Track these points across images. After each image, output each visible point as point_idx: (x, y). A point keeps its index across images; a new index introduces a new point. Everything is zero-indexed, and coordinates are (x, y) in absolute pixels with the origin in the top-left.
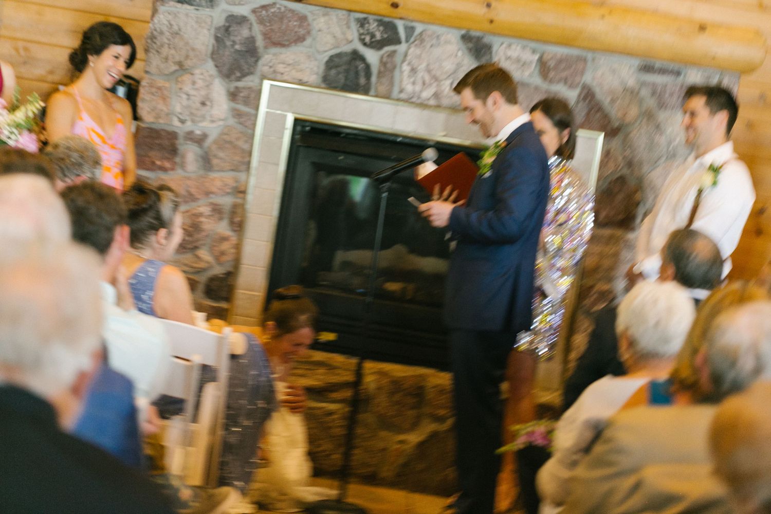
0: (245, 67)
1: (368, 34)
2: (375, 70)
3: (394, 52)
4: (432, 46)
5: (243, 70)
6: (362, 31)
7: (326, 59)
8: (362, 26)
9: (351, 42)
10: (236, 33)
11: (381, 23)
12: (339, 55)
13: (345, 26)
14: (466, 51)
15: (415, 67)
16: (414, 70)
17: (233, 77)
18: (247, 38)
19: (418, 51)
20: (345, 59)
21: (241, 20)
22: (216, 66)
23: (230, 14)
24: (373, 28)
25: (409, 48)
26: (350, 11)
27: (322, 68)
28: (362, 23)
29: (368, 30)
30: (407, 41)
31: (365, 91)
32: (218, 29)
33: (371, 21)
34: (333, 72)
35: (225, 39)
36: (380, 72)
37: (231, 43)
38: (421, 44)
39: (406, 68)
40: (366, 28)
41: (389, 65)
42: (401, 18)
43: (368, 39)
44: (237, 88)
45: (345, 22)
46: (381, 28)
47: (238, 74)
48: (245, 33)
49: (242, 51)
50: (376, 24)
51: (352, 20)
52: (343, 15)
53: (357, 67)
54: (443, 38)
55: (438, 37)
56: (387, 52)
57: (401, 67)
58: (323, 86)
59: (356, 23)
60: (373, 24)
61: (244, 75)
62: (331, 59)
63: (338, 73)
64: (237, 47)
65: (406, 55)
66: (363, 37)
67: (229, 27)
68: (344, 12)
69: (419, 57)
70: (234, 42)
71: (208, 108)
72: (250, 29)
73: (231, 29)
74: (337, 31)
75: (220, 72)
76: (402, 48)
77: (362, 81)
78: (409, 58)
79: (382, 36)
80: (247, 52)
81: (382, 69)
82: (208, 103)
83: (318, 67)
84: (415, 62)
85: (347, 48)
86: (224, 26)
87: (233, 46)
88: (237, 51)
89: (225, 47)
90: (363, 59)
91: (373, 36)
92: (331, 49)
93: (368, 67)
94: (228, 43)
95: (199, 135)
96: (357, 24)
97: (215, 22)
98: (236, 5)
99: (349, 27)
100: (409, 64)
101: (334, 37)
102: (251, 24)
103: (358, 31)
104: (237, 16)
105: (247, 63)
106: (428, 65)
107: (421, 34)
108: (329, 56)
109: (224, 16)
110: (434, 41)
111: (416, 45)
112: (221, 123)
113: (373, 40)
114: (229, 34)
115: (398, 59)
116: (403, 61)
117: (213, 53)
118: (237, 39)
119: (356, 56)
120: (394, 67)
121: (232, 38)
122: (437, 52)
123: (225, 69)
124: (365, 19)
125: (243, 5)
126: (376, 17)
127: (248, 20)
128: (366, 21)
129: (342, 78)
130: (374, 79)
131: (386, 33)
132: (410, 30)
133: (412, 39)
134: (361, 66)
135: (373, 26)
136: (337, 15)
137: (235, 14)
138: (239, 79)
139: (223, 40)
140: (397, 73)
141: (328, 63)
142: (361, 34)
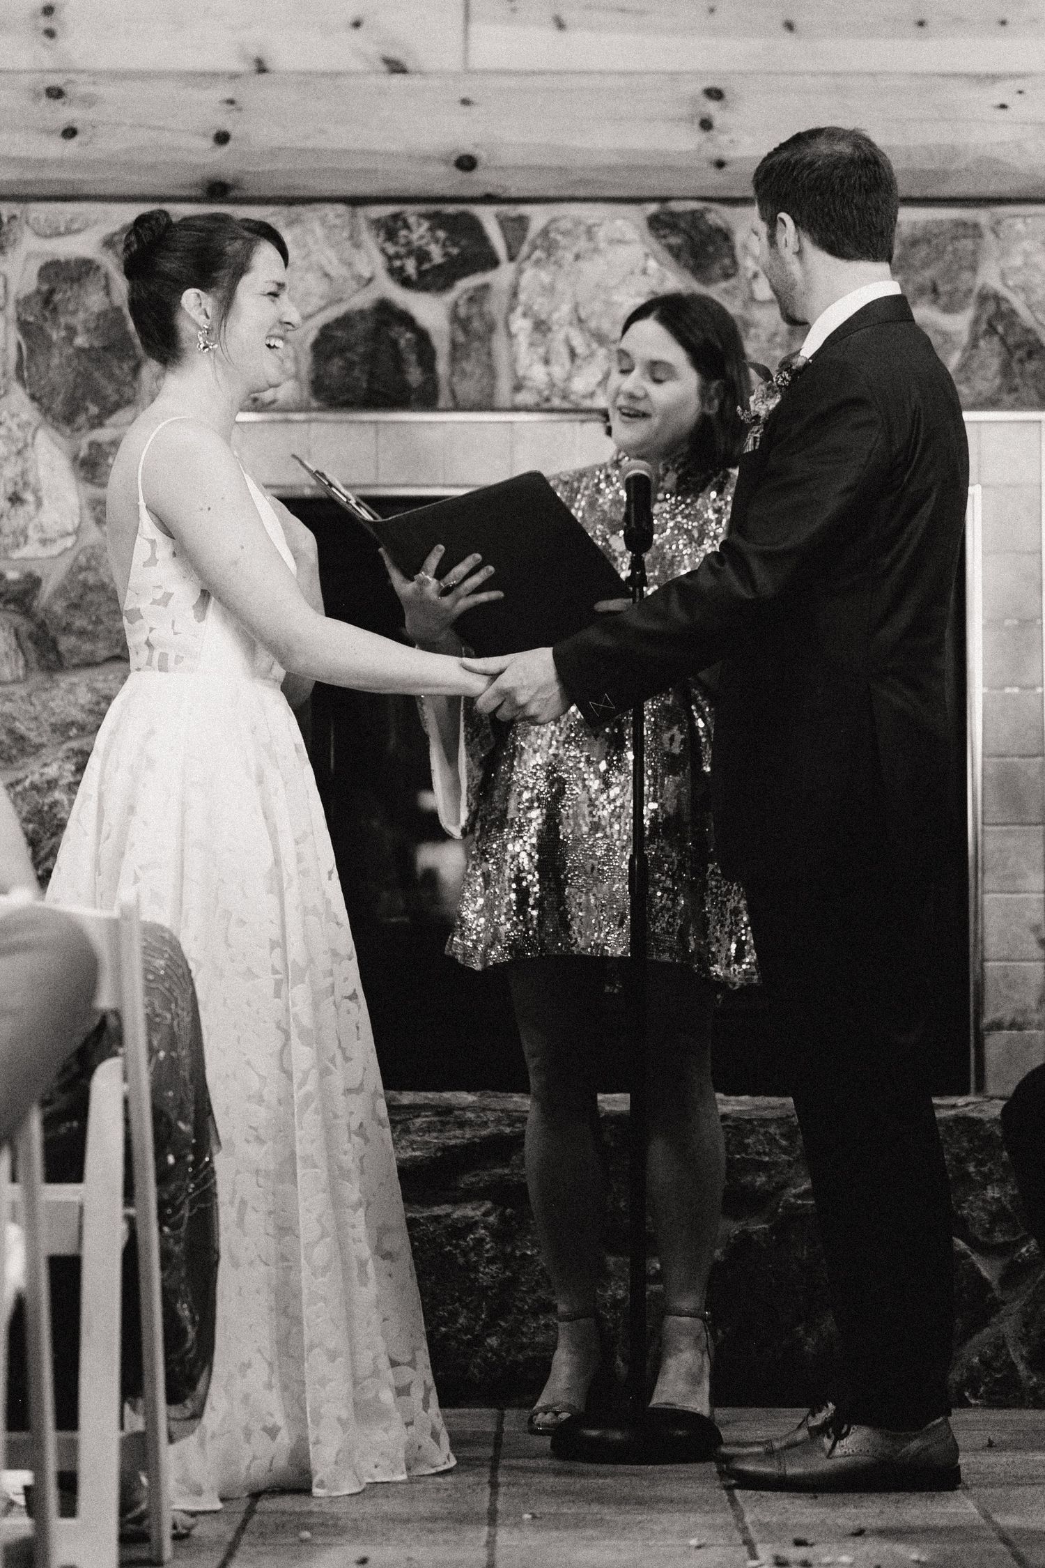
0: (110, 390)
1: (410, 253)
2: (441, 346)
3: (486, 287)
4: (577, 257)
5: (105, 398)
6: (391, 250)
7: (312, 336)
8: (391, 236)
9: (370, 280)
10: (71, 307)
11: (437, 221)
12: (344, 322)
13: (348, 244)
14: (667, 257)
15: (543, 317)
16: (541, 327)
17: (81, 419)
18: (102, 315)
19: (545, 277)
20: (361, 328)
21: (81, 271)
22: (33, 397)
23: (49, 259)
24: (422, 237)
25: (520, 272)
26: (355, 201)
27: (306, 361)
28: (390, 229)
29: (409, 243)
30: (512, 258)
31: (427, 399)
32: (23, 303)
33: (412, 220)
34: (336, 365)
35: (47, 326)
36: (454, 345)
37: (63, 334)
38: (549, 255)
39: (520, 325)
40: (402, 241)
41: (476, 324)
42: (489, 199)
43: (411, 267)
44: (95, 445)
45: (346, 234)
46: (441, 234)
47: (94, 410)
48: (95, 301)
49: (92, 348)
50: (426, 225)
51: (363, 224)
52: (338, 216)
53: (395, 343)
54: (601, 234)
55: (590, 233)
56: (466, 291)
57: (507, 325)
58: (314, 404)
59: (374, 232)
60: (419, 225)
61: (109, 410)
62: (326, 333)
63: (350, 365)
64: (80, 341)
65: (515, 294)
66: (397, 263)
67: (52, 292)
68: (341, 208)
69: (550, 290)
70: (71, 331)
71: (30, 508)
72: (107, 289)
73: (58, 297)
74: (329, 258)
75: (46, 410)
76: (501, 277)
77: (414, 375)
78: (523, 297)
79: (446, 254)
80: (104, 348)
81: (461, 338)
82: (29, 496)
83: (296, 360)
84: (541, 305)
85: (363, 300)
86: (38, 292)
87: (69, 340)
88: (80, 351)
89: (49, 345)
90: (407, 320)
91: (422, 256)
92: (322, 309)
93: (423, 337)
94: (56, 335)
95: (15, 583)
96: (378, 235)
97: (13, 289)
98: (59, 234)
99: (357, 245)
100: (525, 315)
101: (326, 275)
102: (107, 277)
103: (383, 251)
104: (68, 263)
105: (111, 377)
106: (576, 308)
107: (545, 232)
108: (320, 326)
109: (34, 267)
110: (583, 244)
111: (538, 262)
112: (69, 542)
113: (426, 266)
114: (55, 310)
115: (496, 306)
116: (512, 309)
117: (19, 367)
118: (78, 320)
119: (386, 313)
120: (491, 328)
121: (63, 320)
122: (593, 269)
123: (58, 405)
124: (396, 217)
125: (78, 231)
126: (422, 208)
127: (98, 268)
128: (400, 223)
129: (360, 376)
130: (442, 367)
131: (455, 244)
132: (516, 228)
133: (525, 249)
134: (406, 338)
135: (419, 232)
136: (323, 221)
137: (62, 259)
138: (97, 422)
139: (41, 329)
140: (499, 343)
141: (317, 346)
142: (390, 258)
